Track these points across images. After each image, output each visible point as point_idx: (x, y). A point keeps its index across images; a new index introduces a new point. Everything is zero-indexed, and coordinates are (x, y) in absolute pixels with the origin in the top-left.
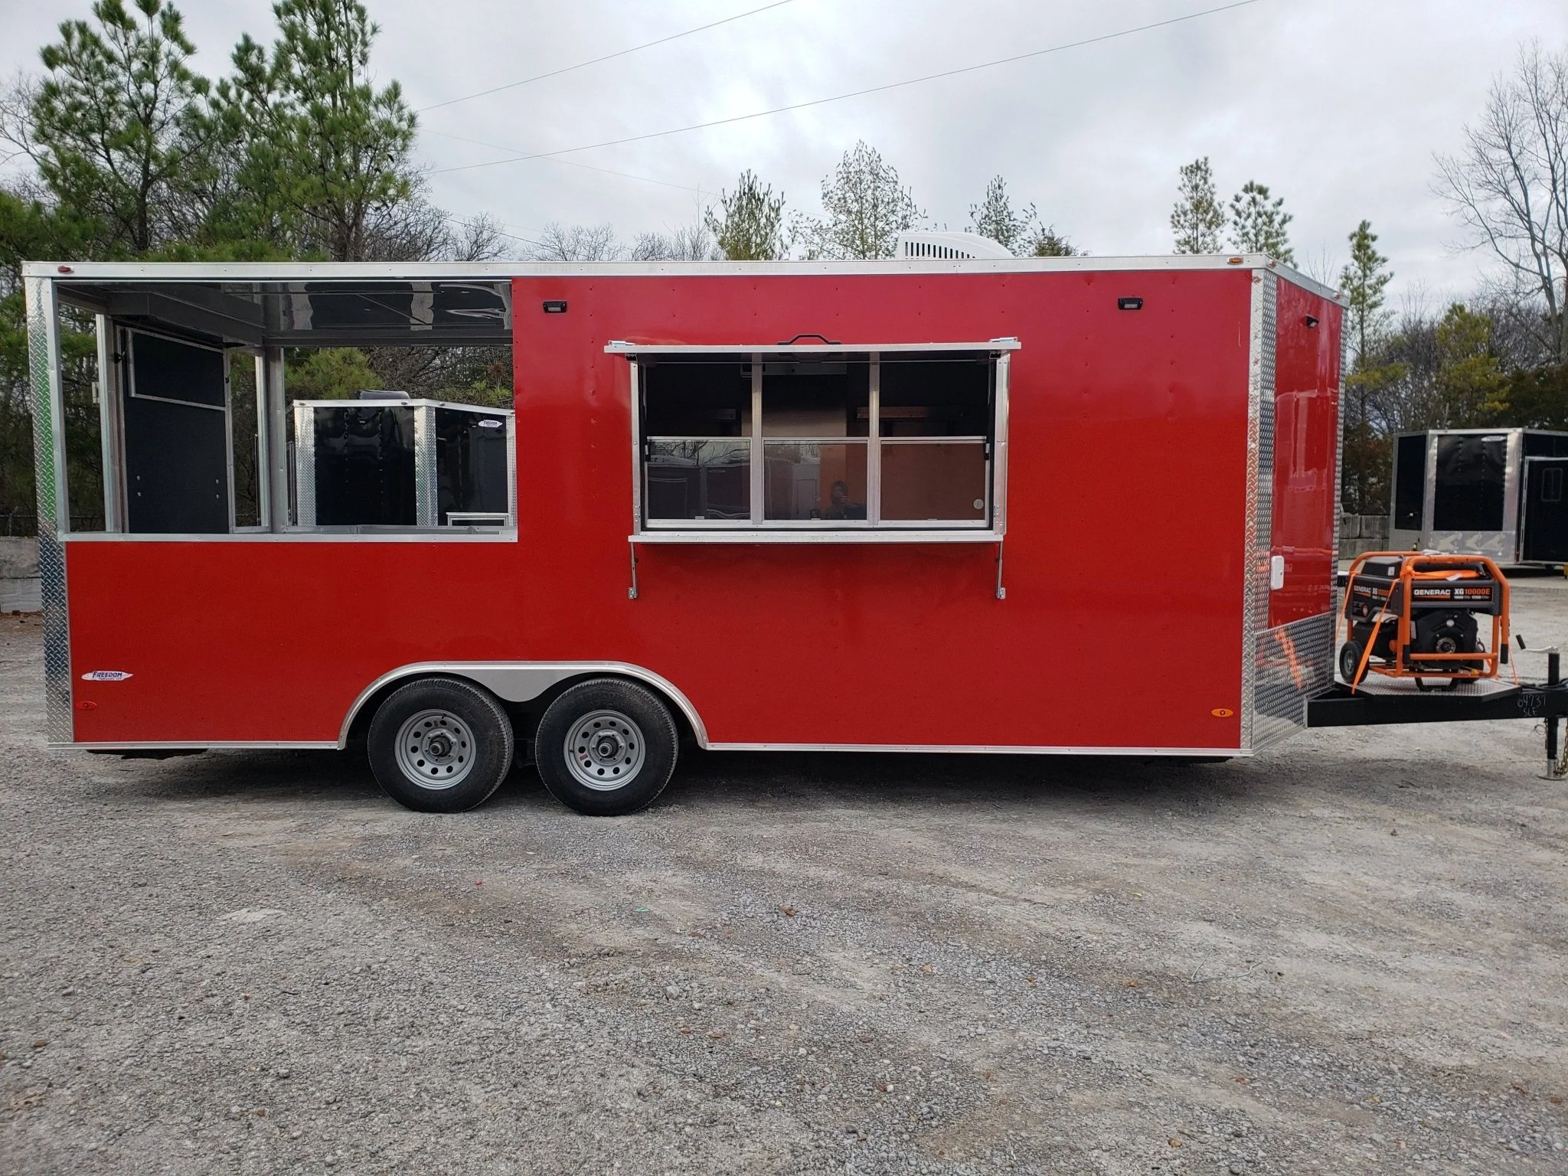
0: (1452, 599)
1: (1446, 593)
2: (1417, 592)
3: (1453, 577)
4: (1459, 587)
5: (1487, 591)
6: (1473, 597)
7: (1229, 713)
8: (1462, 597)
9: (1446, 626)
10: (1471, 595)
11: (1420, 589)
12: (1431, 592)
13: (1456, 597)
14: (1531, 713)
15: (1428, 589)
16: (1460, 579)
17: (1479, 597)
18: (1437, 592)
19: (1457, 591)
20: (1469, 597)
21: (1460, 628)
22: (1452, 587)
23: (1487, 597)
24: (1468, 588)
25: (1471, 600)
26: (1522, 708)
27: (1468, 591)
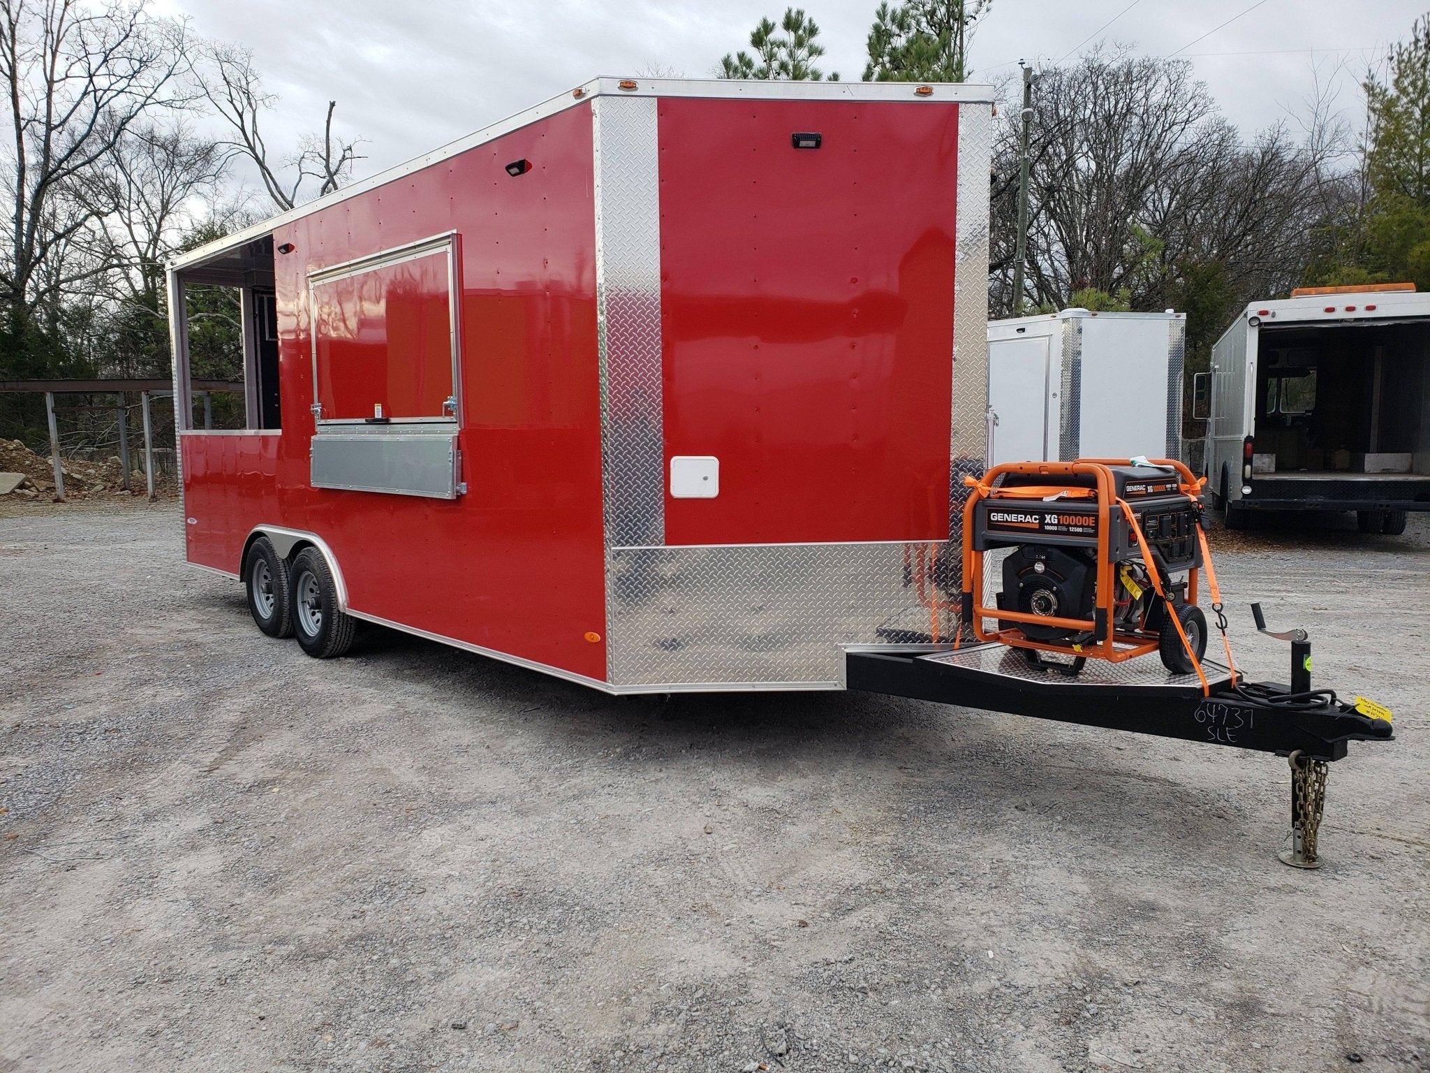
0: (1041, 530)
1: (1033, 520)
2: (996, 517)
3: (1050, 496)
4: (1051, 511)
5: (1091, 521)
6: (1072, 529)
7: (597, 637)
8: (1055, 528)
9: (1034, 571)
10: (1069, 525)
11: (998, 512)
12: (1012, 518)
13: (1047, 528)
14: (1223, 736)
15: (1009, 512)
16: (1061, 499)
17: (1080, 530)
18: (1021, 517)
19: (1048, 517)
20: (1065, 529)
21: (1054, 577)
22: (1042, 512)
23: (1092, 531)
24: (1064, 514)
25: (1068, 533)
26: (1205, 725)
27: (1065, 519)
